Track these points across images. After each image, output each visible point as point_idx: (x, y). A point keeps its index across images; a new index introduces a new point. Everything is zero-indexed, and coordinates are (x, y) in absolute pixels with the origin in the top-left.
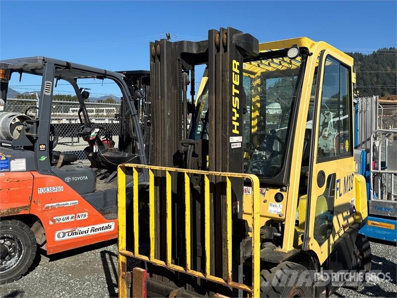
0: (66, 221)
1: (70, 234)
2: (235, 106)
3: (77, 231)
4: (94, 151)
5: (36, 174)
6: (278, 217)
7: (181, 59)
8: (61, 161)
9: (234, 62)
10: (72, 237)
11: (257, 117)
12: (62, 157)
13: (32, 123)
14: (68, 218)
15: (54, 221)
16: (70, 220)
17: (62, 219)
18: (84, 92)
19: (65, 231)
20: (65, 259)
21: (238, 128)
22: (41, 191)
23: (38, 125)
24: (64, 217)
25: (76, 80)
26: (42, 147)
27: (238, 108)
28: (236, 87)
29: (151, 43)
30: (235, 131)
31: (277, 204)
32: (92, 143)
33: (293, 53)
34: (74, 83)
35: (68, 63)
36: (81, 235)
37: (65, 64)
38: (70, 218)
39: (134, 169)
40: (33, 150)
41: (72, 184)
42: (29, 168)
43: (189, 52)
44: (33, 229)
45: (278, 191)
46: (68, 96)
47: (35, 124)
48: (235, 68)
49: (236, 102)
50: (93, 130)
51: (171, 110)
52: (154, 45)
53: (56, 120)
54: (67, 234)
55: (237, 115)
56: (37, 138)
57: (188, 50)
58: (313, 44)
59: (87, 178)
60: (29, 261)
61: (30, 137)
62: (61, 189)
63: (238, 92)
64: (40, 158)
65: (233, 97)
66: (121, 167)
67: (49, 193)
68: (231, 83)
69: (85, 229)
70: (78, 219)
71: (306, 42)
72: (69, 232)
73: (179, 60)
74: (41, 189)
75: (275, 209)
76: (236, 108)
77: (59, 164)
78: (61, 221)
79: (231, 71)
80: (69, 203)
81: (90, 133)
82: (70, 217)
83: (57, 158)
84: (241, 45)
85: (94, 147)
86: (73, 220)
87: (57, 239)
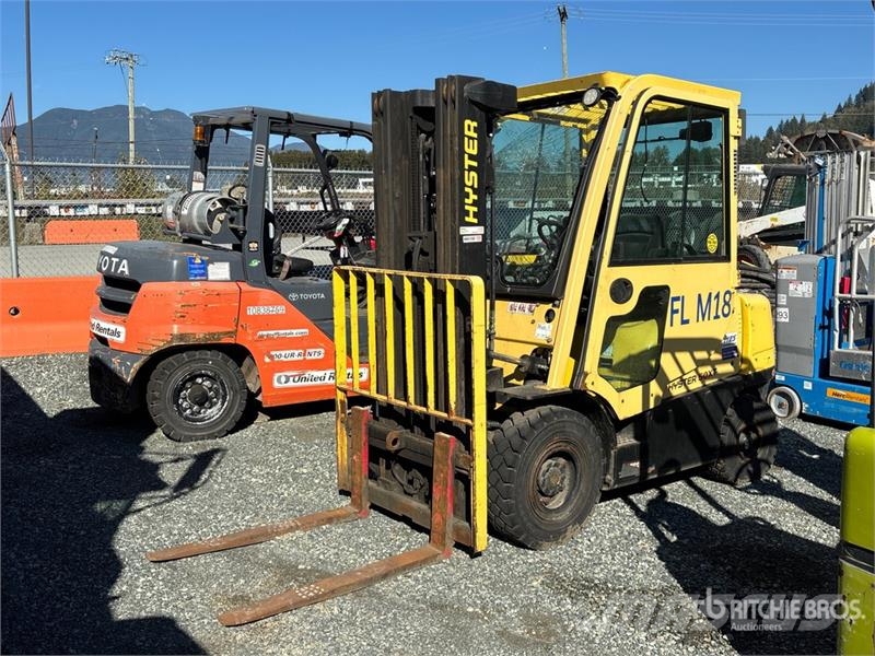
0: (289, 359)
1: (296, 379)
2: (469, 183)
3: (307, 376)
4: (342, 256)
5: (245, 286)
6: (546, 343)
7: (415, 116)
8: (285, 270)
9: (467, 122)
10: (299, 384)
12: (287, 263)
13: (237, 210)
14: (292, 355)
15: (271, 357)
16: (296, 358)
17: (284, 355)
18: (330, 156)
19: (289, 374)
20: (292, 420)
21: (475, 215)
22: (252, 311)
23: (245, 214)
24: (288, 352)
25: (314, 136)
26: (254, 246)
27: (476, 186)
28: (471, 157)
29: (373, 94)
30: (470, 219)
31: (547, 325)
32: (339, 242)
33: (591, 96)
34: (315, 147)
35: (289, 114)
36: (314, 383)
37: (286, 117)
38: (296, 355)
39: (351, 273)
40: (240, 251)
41: (299, 304)
42: (235, 277)
43: (425, 105)
44: (243, 369)
45: (550, 306)
46: (360, 151)
47: (241, 211)
48: (469, 129)
49: (471, 179)
50: (338, 221)
51: (402, 190)
52: (377, 96)
53: (307, 203)
54: (291, 379)
55: (474, 197)
56: (245, 232)
57: (422, 102)
58: (628, 80)
59: (323, 296)
60: (237, 412)
61: (235, 231)
62: (281, 309)
63: (475, 164)
64: (250, 262)
65: (466, 172)
66: (336, 270)
67: (263, 315)
68: (462, 152)
69: (320, 374)
70: (308, 358)
71: (613, 80)
72: (294, 376)
73: (411, 117)
74: (251, 308)
75: (543, 332)
76: (472, 187)
77: (283, 275)
78: (283, 359)
79: (462, 135)
80: (295, 331)
81: (335, 226)
82: (297, 352)
83: (281, 264)
84: (478, 99)
85: (342, 249)
86: (301, 358)
87: (276, 384)
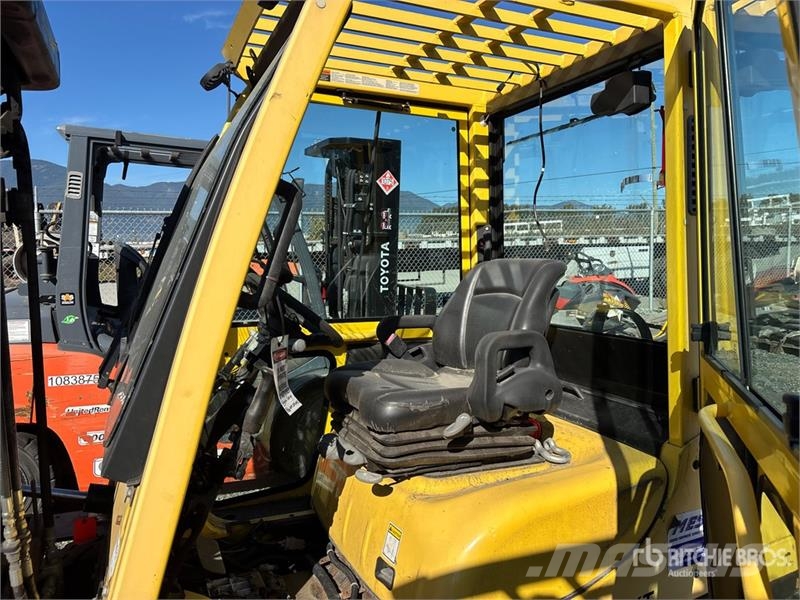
11: (479, 226)
15: (89, 439)
22: (54, 381)
26: (68, 298)
37: (113, 137)
64: (64, 318)
67: (74, 386)
74: (54, 378)
